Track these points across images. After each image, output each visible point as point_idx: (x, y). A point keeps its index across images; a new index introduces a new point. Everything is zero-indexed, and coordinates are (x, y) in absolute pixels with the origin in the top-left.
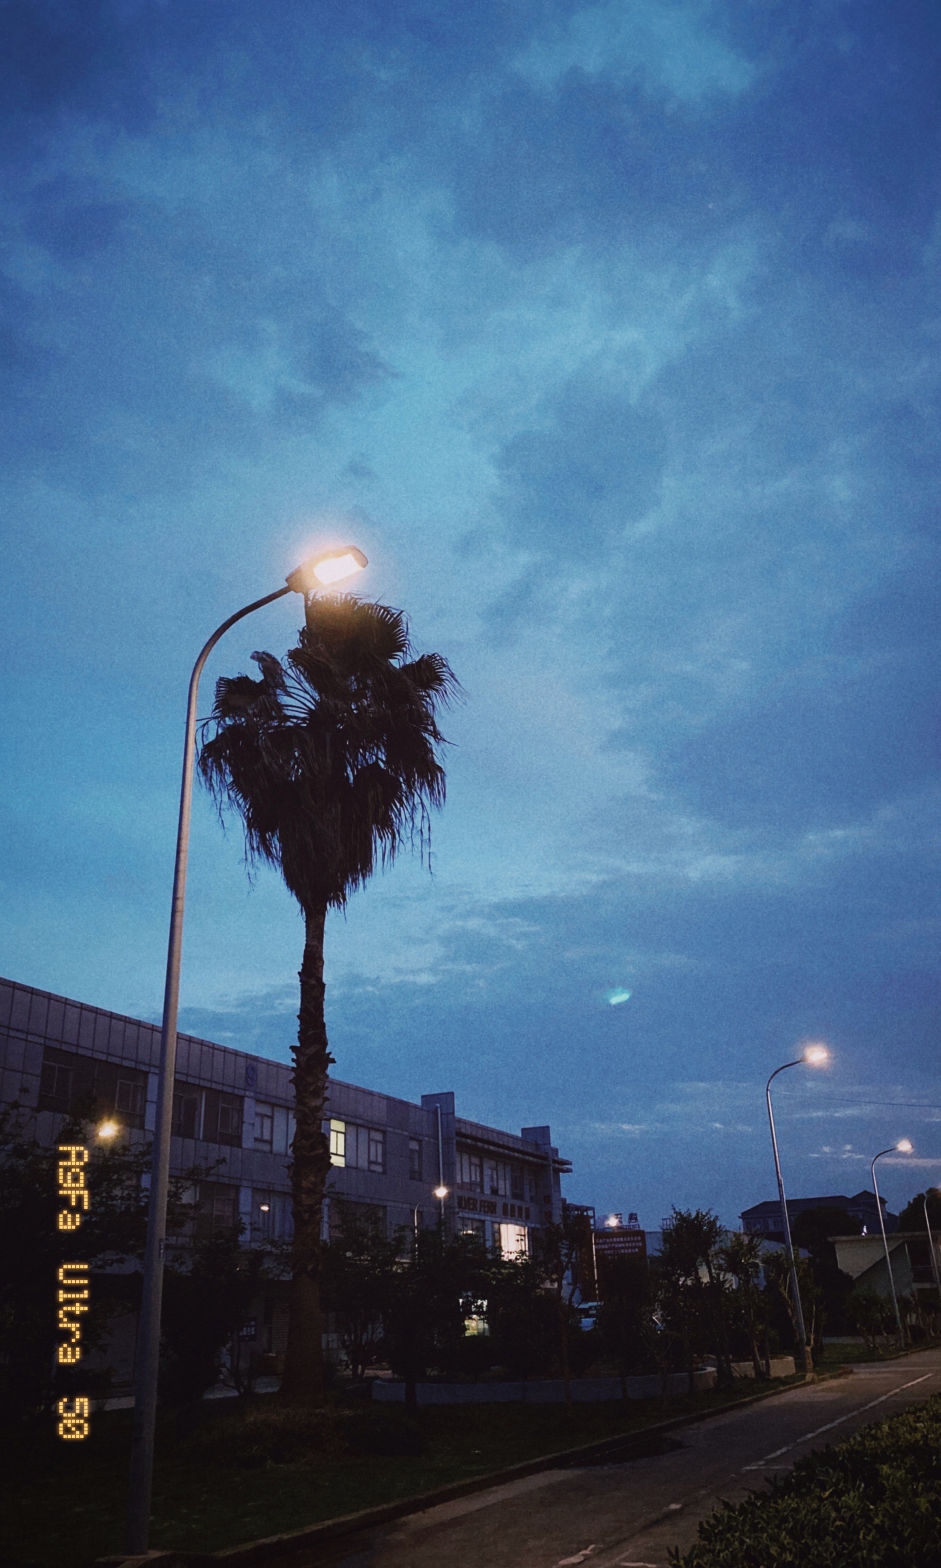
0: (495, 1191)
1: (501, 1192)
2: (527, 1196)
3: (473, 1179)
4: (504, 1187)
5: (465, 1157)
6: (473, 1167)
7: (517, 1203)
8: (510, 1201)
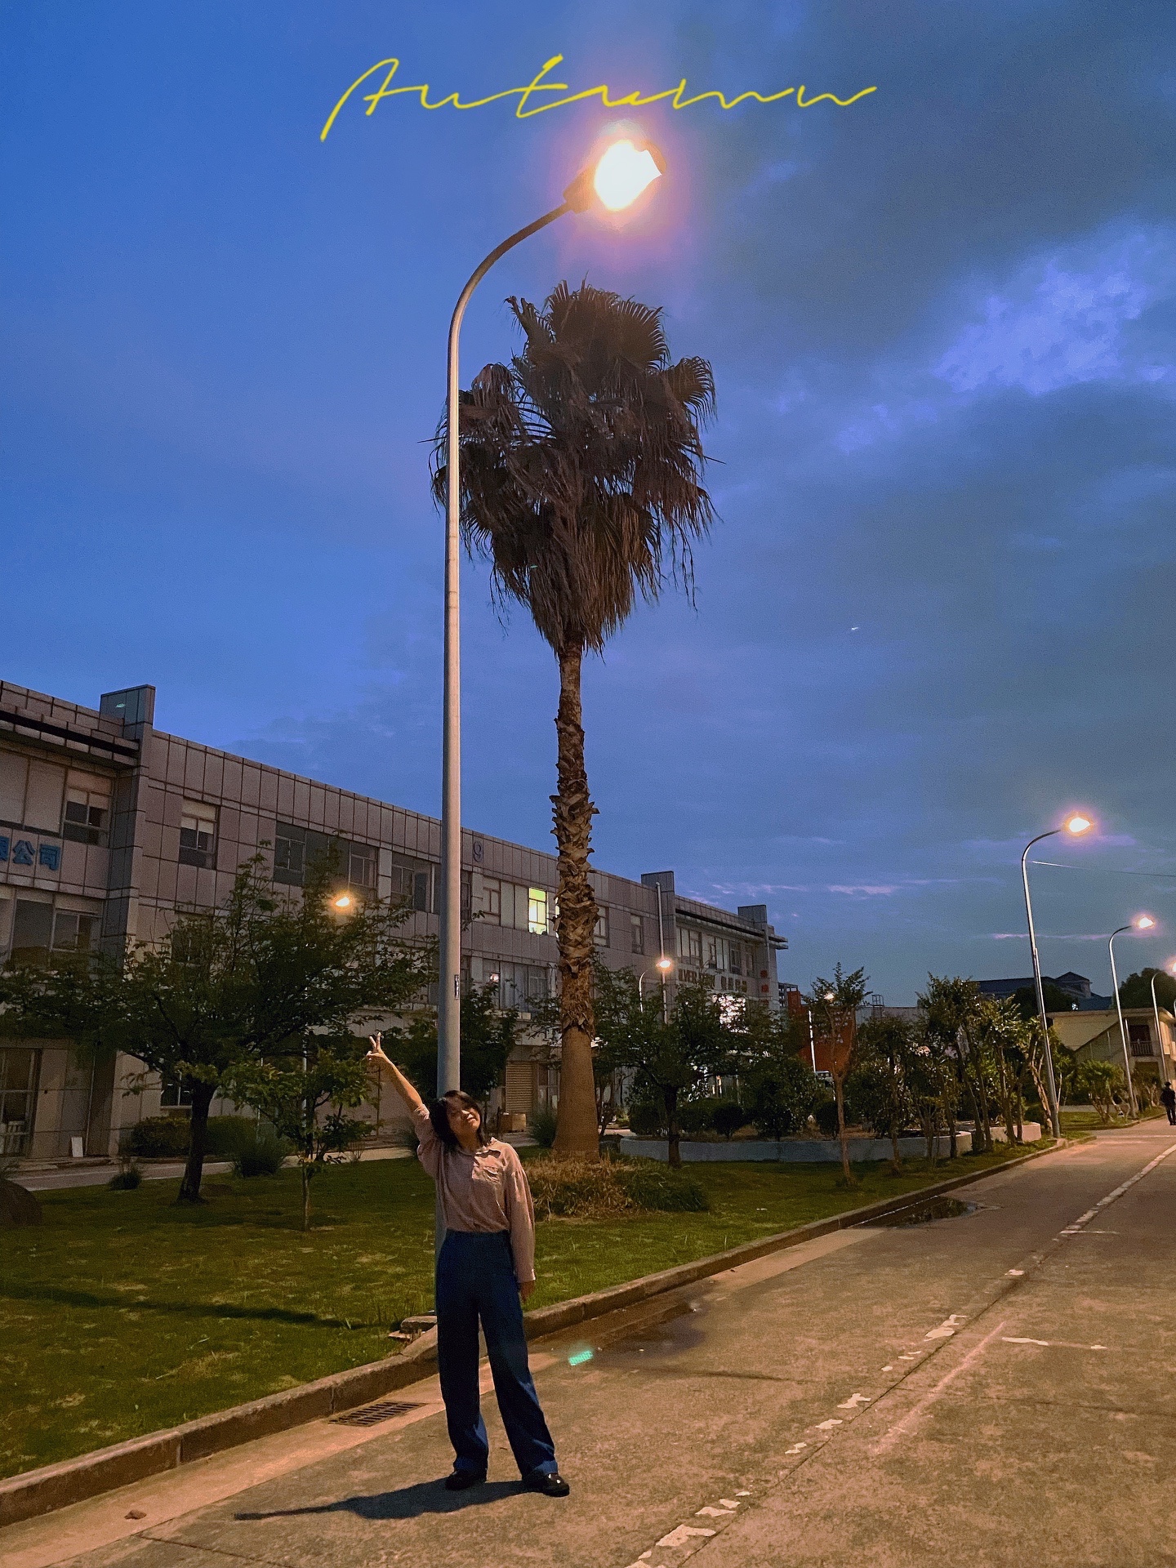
0: (713, 966)
1: (719, 966)
2: (744, 970)
3: (693, 953)
4: (723, 962)
5: (685, 933)
6: (692, 943)
7: (735, 977)
8: (728, 975)
